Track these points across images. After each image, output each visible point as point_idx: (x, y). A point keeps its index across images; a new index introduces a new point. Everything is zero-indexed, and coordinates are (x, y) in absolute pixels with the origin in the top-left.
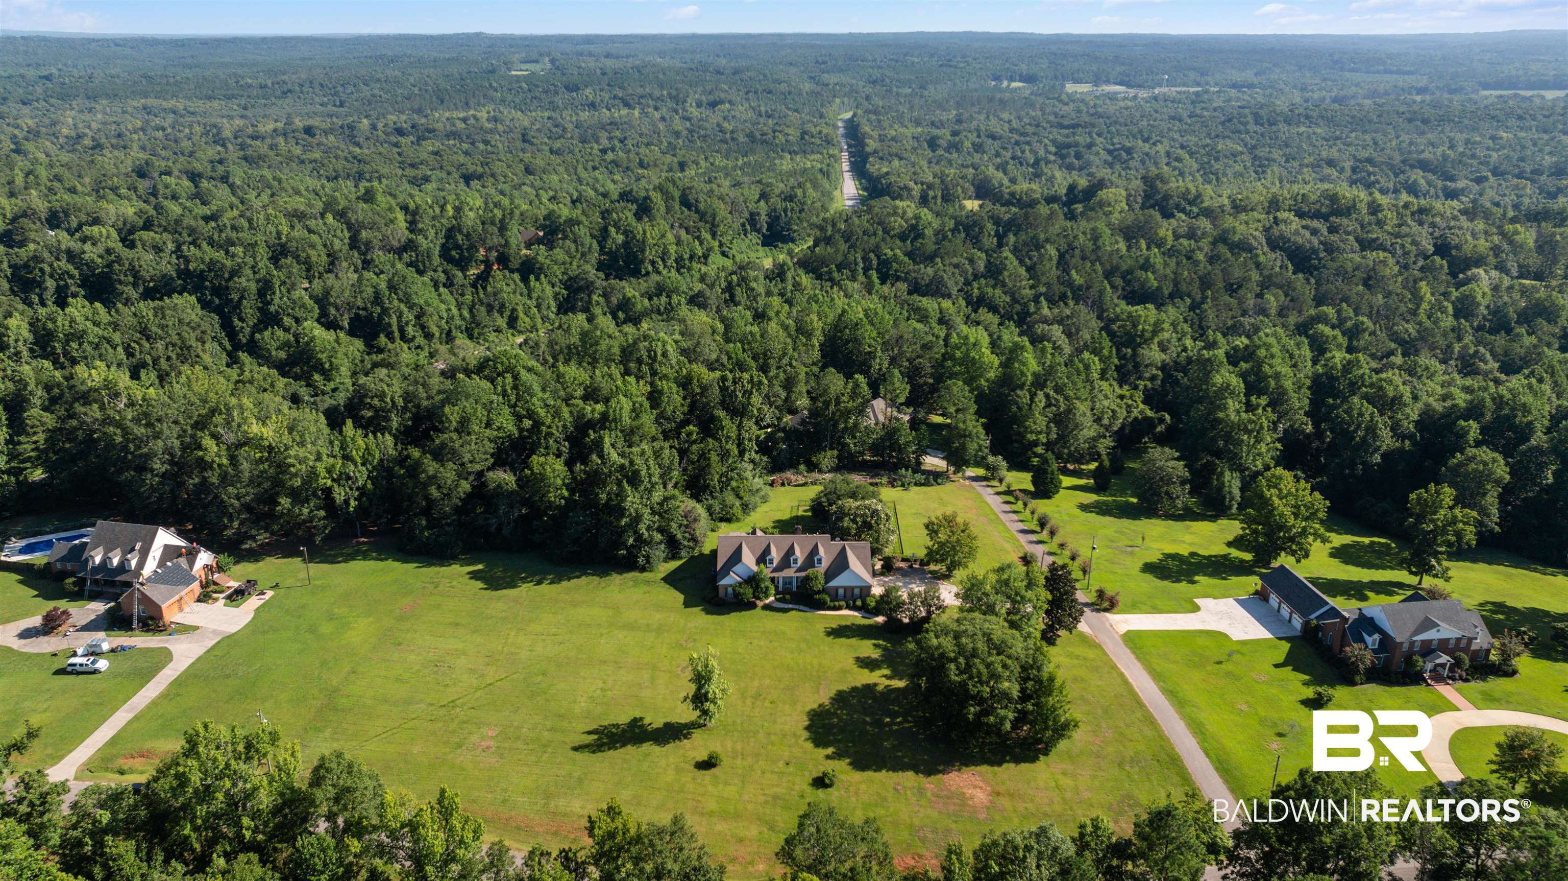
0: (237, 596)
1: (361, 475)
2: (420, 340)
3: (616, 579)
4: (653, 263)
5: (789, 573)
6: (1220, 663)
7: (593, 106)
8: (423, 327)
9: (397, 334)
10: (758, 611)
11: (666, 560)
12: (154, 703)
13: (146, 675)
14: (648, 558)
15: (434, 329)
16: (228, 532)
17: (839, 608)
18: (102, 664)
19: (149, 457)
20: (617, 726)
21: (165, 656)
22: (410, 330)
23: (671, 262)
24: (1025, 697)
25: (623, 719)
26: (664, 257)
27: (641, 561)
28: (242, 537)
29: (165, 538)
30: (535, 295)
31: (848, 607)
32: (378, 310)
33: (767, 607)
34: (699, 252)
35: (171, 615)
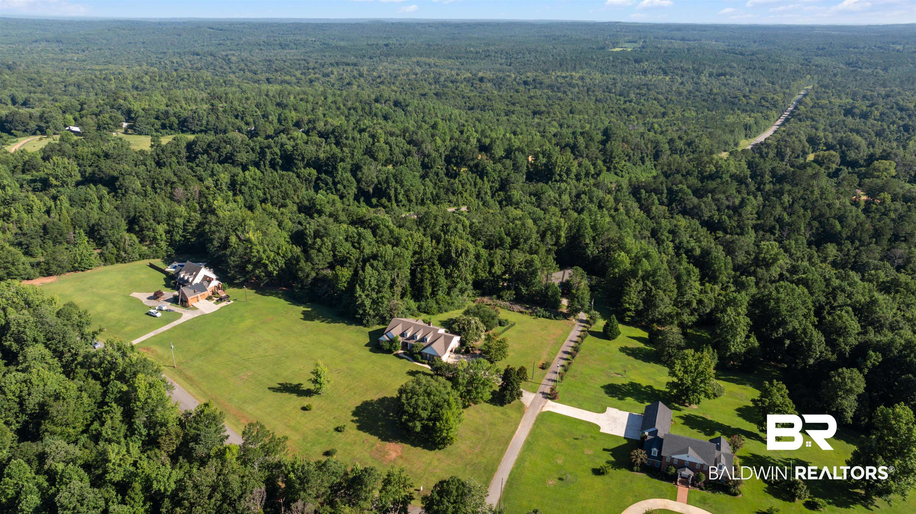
0: (221, 300)
1: (281, 262)
2: (405, 202)
3: (353, 327)
4: (560, 175)
5: (412, 342)
6: (576, 439)
7: (645, 72)
8: (407, 196)
9: (393, 198)
10: (391, 356)
11: (379, 324)
12: (163, 332)
13: (168, 321)
14: (368, 321)
15: (413, 198)
16: (230, 275)
17: (424, 363)
18: (159, 314)
19: (213, 239)
20: (291, 384)
21: (180, 315)
22: (400, 197)
23: (572, 176)
24: (429, 419)
25: (295, 382)
26: (568, 172)
27: (364, 322)
28: (234, 278)
29: (205, 272)
30: (478, 187)
31: (428, 364)
32: (385, 185)
33: (397, 356)
34: (592, 171)
35: (191, 301)
